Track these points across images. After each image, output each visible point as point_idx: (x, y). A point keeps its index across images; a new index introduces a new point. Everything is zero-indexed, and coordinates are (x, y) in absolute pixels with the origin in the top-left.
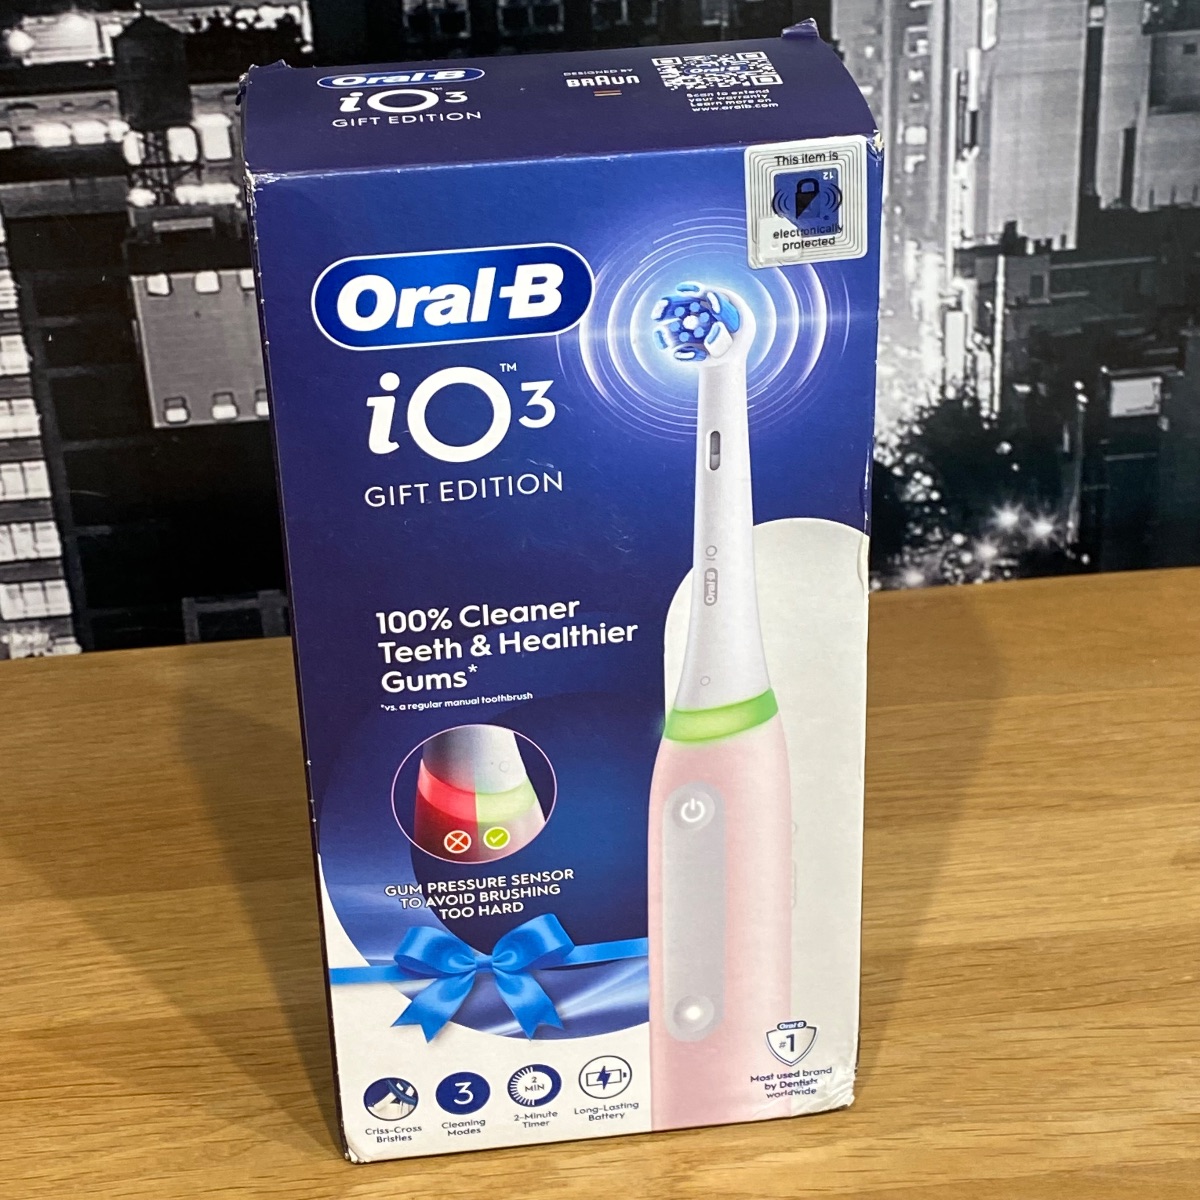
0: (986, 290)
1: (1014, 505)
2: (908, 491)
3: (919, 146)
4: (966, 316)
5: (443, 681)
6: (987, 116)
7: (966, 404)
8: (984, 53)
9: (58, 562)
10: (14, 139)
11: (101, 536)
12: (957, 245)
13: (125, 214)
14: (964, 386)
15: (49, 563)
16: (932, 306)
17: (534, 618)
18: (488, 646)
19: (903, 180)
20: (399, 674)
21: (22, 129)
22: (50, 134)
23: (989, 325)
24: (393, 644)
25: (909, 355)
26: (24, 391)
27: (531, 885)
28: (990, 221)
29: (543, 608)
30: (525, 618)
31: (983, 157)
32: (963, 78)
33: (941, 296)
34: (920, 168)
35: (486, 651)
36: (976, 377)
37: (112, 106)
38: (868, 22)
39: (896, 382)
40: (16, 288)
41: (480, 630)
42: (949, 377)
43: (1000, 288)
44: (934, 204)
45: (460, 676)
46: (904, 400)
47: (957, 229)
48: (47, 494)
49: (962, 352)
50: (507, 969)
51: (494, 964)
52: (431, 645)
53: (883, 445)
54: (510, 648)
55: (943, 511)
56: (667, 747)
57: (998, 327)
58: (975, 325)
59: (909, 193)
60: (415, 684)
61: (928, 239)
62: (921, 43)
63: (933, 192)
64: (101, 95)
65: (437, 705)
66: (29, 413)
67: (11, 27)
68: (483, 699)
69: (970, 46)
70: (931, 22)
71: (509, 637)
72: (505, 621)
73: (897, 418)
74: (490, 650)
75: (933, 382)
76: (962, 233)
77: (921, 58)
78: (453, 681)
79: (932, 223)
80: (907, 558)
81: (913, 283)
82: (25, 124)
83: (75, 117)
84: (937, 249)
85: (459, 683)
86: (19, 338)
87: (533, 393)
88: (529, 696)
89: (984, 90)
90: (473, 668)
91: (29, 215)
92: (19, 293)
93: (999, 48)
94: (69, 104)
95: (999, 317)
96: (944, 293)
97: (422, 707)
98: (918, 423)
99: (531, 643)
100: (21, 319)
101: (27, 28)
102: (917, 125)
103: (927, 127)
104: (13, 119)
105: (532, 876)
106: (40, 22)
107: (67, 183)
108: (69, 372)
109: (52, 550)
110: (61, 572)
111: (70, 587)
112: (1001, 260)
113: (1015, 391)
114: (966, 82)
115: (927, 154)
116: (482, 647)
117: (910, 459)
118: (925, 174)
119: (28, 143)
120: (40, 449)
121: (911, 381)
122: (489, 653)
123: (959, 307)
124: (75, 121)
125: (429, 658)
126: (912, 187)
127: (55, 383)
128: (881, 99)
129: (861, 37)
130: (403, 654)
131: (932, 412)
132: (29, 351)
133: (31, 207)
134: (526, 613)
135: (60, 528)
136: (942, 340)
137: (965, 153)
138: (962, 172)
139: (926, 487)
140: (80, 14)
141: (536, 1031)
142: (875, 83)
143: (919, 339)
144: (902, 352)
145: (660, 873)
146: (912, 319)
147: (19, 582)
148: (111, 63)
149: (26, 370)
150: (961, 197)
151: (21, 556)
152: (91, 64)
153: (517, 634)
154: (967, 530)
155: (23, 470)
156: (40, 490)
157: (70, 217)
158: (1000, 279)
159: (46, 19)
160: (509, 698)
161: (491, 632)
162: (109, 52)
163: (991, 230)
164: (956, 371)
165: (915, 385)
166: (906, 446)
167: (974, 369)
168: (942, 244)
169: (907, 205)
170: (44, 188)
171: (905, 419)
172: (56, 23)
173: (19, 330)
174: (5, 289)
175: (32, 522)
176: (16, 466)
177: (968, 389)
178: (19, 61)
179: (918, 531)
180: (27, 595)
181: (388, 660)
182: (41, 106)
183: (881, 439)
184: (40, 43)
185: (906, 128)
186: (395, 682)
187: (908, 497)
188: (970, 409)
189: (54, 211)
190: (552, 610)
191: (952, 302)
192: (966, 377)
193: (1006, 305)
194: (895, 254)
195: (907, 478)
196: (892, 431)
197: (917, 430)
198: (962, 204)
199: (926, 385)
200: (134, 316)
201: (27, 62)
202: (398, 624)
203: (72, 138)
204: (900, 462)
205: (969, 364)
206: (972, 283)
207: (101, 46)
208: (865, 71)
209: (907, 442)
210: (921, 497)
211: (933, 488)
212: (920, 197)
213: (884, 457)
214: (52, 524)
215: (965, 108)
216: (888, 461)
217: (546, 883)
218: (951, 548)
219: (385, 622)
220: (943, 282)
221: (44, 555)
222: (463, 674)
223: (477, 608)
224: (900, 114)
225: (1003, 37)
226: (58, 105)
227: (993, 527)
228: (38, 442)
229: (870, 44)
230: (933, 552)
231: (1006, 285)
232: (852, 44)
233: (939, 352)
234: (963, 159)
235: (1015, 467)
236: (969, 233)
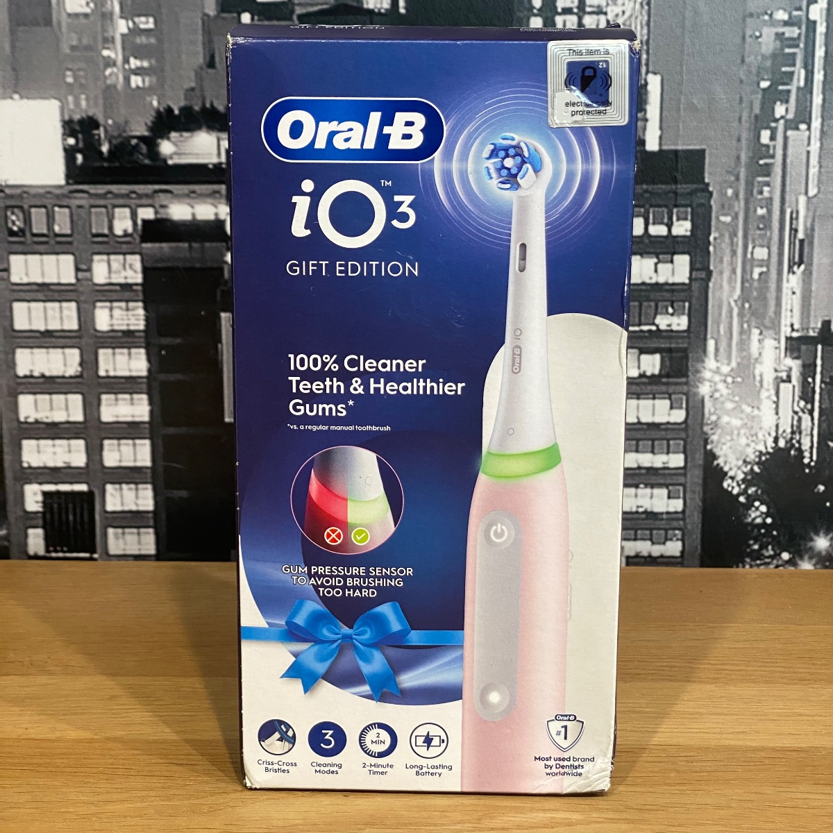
0: (808, 369)
1: (826, 534)
2: (750, 516)
3: (763, 260)
4: (794, 387)
5: (331, 409)
6: (811, 244)
7: (792, 452)
8: (809, 199)
9: (150, 515)
10: (156, 213)
11: (181, 498)
12: (788, 335)
13: (222, 269)
14: (792, 439)
15: (146, 515)
16: (769, 377)
17: (394, 370)
18: (362, 387)
19: (751, 285)
20: (301, 401)
21: (163, 206)
22: (179, 211)
23: (810, 395)
24: (298, 378)
25: (752, 412)
26: (142, 389)
27: (383, 577)
28: (812, 319)
29: (401, 362)
30: (388, 369)
31: (807, 272)
32: (794, 215)
33: (776, 371)
34: (763, 276)
35: (360, 390)
36: (800, 433)
37: (221, 195)
38: (728, 172)
39: (742, 432)
40: (146, 316)
41: (358, 374)
42: (780, 431)
43: (819, 369)
44: (772, 303)
45: (342, 408)
46: (748, 445)
47: (789, 323)
48: (148, 463)
49: (791, 413)
50: (363, 642)
51: (354, 636)
52: (324, 382)
53: (732, 478)
54: (377, 390)
55: (775, 533)
56: (482, 479)
57: (817, 397)
58: (800, 394)
59: (755, 294)
60: (311, 410)
61: (768, 328)
62: (766, 189)
63: (772, 295)
64: (215, 187)
65: (326, 428)
66: (142, 404)
67: (162, 138)
68: (357, 427)
69: (800, 193)
70: (773, 174)
71: (377, 382)
72: (374, 370)
73: (743, 458)
74: (363, 390)
75: (769, 434)
76: (792, 325)
77: (767, 198)
78: (337, 411)
79: (770, 317)
80: (747, 567)
81: (757, 359)
82: (164, 203)
83: (197, 200)
84: (774, 336)
85: (342, 413)
86: (143, 351)
87: (402, 203)
88: (388, 428)
89: (809, 225)
90: (351, 403)
91: (160, 265)
92: (147, 319)
93: (820, 196)
94: (194, 192)
95: (817, 389)
96: (778, 369)
97: (315, 428)
98: (758, 463)
99: (391, 388)
100: (146, 337)
101: (173, 139)
102: (762, 246)
103: (769, 248)
104: (157, 199)
105: (384, 570)
106: (181, 136)
107: (186, 245)
108: (173, 377)
109: (148, 506)
110: (151, 523)
111: (157, 534)
112: (820, 347)
113: (829, 446)
114: (797, 218)
115: (768, 266)
116: (358, 388)
117: (751, 491)
118: (766, 282)
119: (164, 216)
120: (147, 431)
121: (753, 432)
122: (362, 393)
123: (789, 380)
124: (197, 203)
125: (321, 391)
126: (756, 290)
127: (163, 385)
128: (737, 226)
129: (726, 181)
130: (305, 387)
131: (768, 457)
132: (149, 360)
133: (162, 260)
134: (390, 365)
135: (155, 490)
136: (777, 403)
137: (795, 268)
138: (793, 282)
139: (762, 513)
140: (208, 133)
141: (382, 696)
142: (733, 214)
143: (760, 400)
144: (748, 409)
145: (474, 581)
146: (756, 386)
147: (123, 527)
148: (224, 166)
149: (144, 373)
150: (792, 299)
151: (126, 508)
152: (211, 166)
153: (382, 380)
154: (792, 550)
155: (134, 445)
156: (144, 460)
157: (186, 269)
158: (819, 362)
159: (186, 134)
160: (374, 428)
161: (365, 376)
162: (223, 159)
163: (812, 325)
164: (786, 427)
165: (756, 435)
166: (749, 481)
167: (799, 426)
168: (778, 333)
169: (753, 303)
170: (171, 248)
171: (748, 460)
172: (191, 137)
173: (143, 345)
174: (138, 315)
175: (136, 483)
176: (130, 442)
177: (794, 441)
178: (165, 161)
179: (756, 547)
180: (128, 537)
181: (294, 391)
182: (175, 192)
183: (731, 473)
184: (180, 149)
185: (754, 248)
186: (298, 407)
187: (749, 520)
188: (795, 456)
189: (175, 264)
190: (407, 365)
191: (784, 375)
192: (793, 433)
193: (822, 382)
194: (744, 337)
195: (749, 505)
196: (739, 468)
197: (756, 469)
198: (792, 306)
199: (764, 436)
200: (220, 342)
201: (170, 162)
202: (302, 364)
203: (194, 215)
204: (744, 492)
205: (795, 423)
206: (799, 362)
207: (219, 154)
208: (726, 207)
209: (749, 477)
210: (759, 521)
211: (768, 515)
212: (763, 298)
213: (733, 488)
214: (149, 486)
215: (795, 237)
216: (735, 491)
217: (393, 577)
218: (780, 563)
219: (294, 361)
220: (778, 360)
221: (141, 508)
222: (344, 406)
223: (356, 358)
224: (750, 238)
225: (822, 189)
226: (186, 192)
227: (811, 549)
228: (147, 426)
229: (731, 187)
230: (767, 564)
231: (822, 365)
232: (718, 187)
233: (774, 411)
234: (794, 273)
235: (828, 504)
236: (796, 327)
